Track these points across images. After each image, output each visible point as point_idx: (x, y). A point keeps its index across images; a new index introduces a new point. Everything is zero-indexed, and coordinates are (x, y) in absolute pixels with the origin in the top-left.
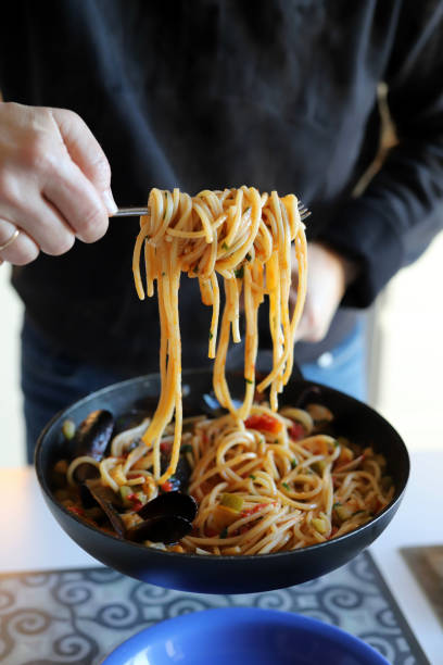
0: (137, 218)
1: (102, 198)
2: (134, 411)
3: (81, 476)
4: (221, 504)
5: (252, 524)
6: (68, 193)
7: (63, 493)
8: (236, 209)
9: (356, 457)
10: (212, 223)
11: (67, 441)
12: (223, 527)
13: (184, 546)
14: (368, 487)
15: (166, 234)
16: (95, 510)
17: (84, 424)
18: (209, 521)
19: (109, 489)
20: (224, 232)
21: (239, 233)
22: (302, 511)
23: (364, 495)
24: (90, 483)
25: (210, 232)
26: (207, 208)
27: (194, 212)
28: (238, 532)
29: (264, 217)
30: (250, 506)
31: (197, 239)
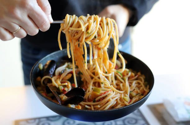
0: (60, 24)
1: (48, 17)
2: (62, 61)
3: (46, 82)
4: (93, 91)
5: (104, 98)
6: (36, 16)
7: (39, 88)
8: (92, 21)
9: (135, 76)
10: (84, 25)
11: (40, 70)
12: (94, 99)
13: (81, 105)
14: (140, 85)
15: (69, 29)
16: (51, 94)
17: (46, 65)
18: (90, 97)
19: (55, 87)
20: (88, 28)
21: (92, 28)
22: (120, 93)
23: (139, 88)
24: (49, 85)
25: (83, 28)
26: (82, 21)
27: (78, 22)
28: (99, 100)
29: (100, 24)
30: (103, 92)
31: (79, 30)
